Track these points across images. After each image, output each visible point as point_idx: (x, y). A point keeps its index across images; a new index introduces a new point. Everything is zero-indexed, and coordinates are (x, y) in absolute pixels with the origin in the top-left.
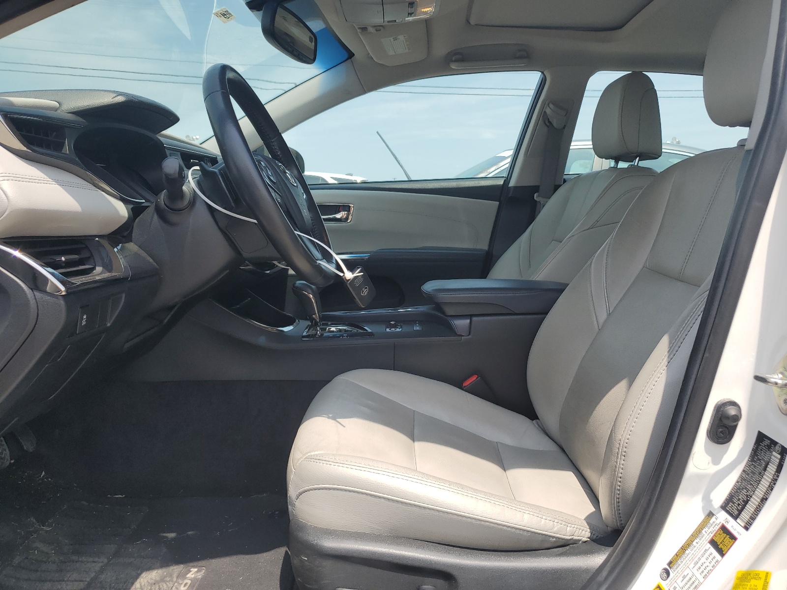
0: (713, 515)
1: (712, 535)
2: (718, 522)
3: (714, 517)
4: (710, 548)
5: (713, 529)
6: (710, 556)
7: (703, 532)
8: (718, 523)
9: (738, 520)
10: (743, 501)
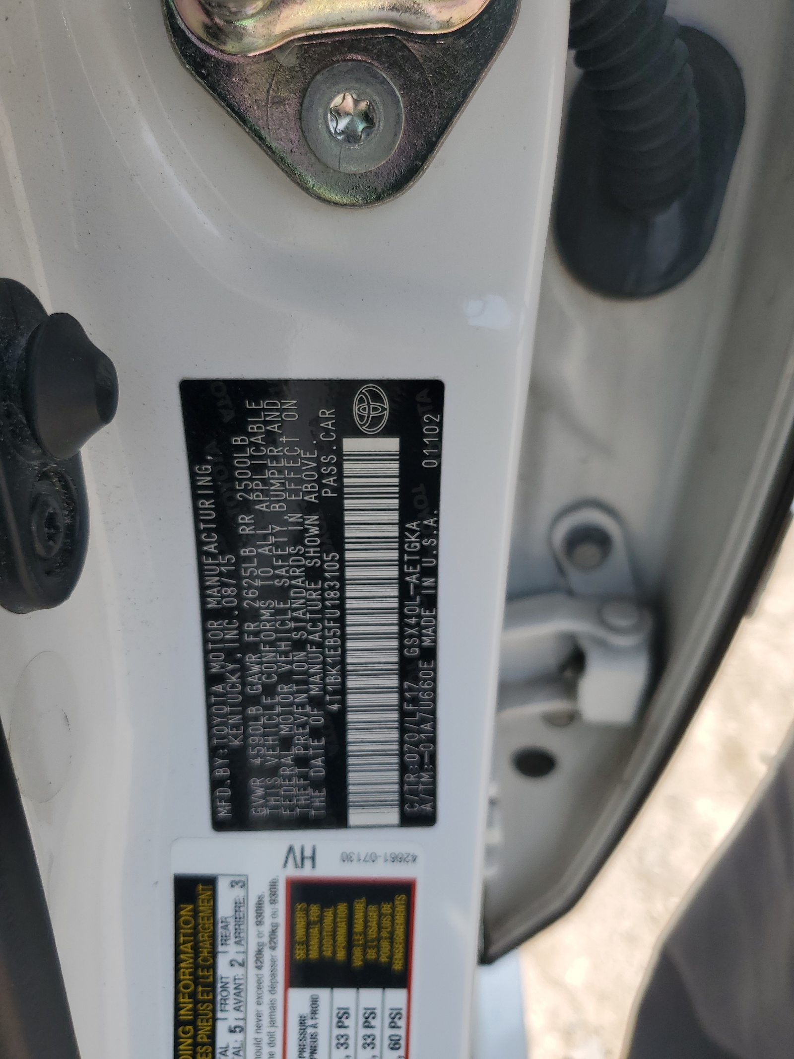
0: (210, 882)
1: (280, 953)
2: (258, 887)
3: (223, 887)
4: (314, 1001)
5: (266, 928)
6: (346, 1022)
7: (223, 969)
8: (265, 890)
9: (354, 817)
10: (315, 733)
